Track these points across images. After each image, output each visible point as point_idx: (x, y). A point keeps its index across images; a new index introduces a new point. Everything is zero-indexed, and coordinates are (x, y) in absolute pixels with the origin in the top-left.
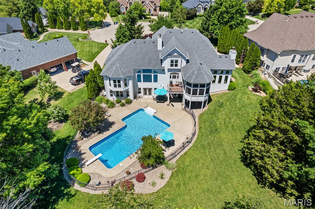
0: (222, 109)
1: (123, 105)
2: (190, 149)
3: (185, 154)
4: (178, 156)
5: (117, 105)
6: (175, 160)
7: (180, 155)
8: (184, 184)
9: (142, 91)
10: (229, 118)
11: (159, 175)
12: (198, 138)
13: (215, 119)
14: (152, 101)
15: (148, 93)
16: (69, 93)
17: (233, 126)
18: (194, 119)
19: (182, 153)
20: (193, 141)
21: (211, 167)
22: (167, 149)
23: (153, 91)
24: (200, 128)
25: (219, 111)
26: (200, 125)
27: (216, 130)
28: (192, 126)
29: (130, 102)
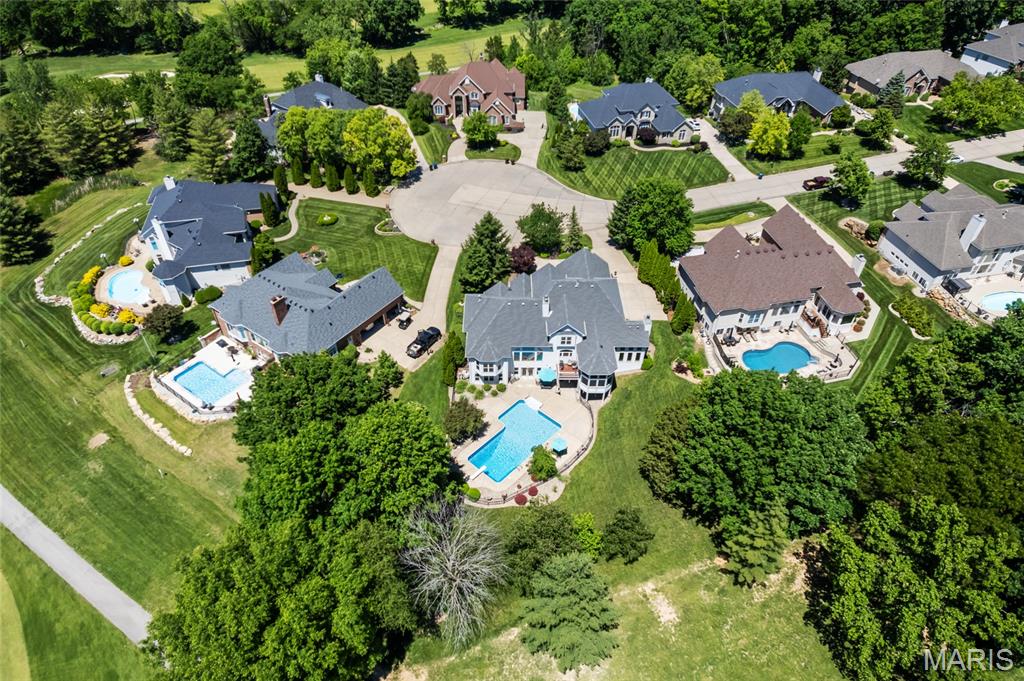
0: (628, 403)
1: (495, 394)
2: (585, 458)
3: (580, 464)
4: (572, 467)
5: (486, 394)
6: (568, 471)
7: (574, 465)
8: (579, 497)
9: (520, 371)
10: (636, 418)
11: (551, 488)
12: (595, 444)
13: (618, 416)
14: (535, 386)
15: (527, 373)
16: (411, 373)
17: (638, 428)
18: (592, 416)
19: (577, 463)
20: (590, 448)
21: (608, 478)
22: (558, 459)
23: (535, 371)
24: (599, 430)
25: (625, 406)
26: (599, 425)
27: (618, 434)
28: (589, 427)
29: (503, 389)
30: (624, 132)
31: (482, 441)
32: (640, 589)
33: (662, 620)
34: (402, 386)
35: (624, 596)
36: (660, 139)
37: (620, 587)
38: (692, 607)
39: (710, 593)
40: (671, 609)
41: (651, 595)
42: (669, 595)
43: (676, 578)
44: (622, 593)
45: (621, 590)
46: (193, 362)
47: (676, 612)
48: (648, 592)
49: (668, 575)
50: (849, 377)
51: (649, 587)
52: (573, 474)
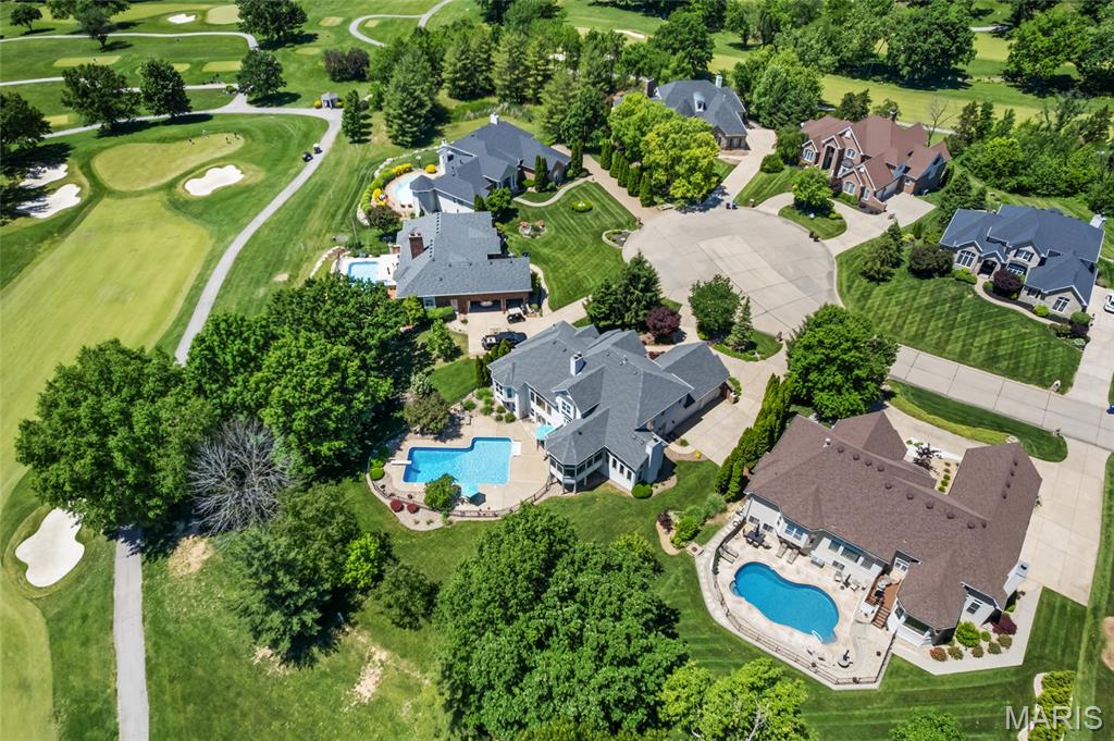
1: (498, 419)
2: (484, 522)
3: (475, 522)
4: (466, 519)
5: (494, 414)
6: (460, 519)
7: (470, 519)
11: (430, 519)
15: (541, 421)
16: (467, 358)
18: (540, 497)
19: (474, 519)
22: (466, 504)
29: (511, 420)
30: (979, 265)
31: (439, 444)
32: (373, 649)
33: (358, 688)
34: (451, 363)
35: (358, 642)
36: (1024, 296)
37: (366, 632)
38: (387, 704)
39: (412, 712)
40: (373, 688)
41: (374, 662)
42: (385, 677)
43: (406, 671)
44: (360, 638)
45: (362, 635)
46: (375, 259)
47: (373, 695)
48: (376, 658)
49: (404, 663)
50: (835, 688)
51: (381, 655)
52: (459, 525)
